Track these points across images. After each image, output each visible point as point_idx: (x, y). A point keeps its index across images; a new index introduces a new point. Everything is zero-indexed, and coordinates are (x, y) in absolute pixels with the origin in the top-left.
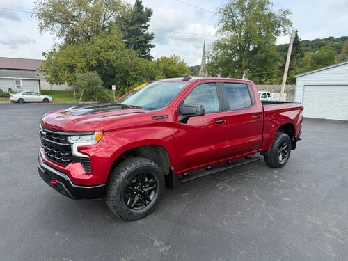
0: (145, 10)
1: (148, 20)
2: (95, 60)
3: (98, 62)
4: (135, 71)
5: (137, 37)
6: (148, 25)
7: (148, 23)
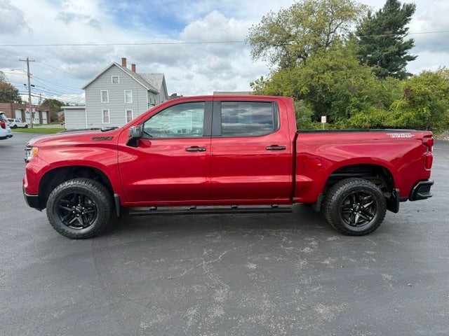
0: (401, 7)
1: (406, 21)
2: (307, 86)
3: (310, 89)
4: (360, 95)
5: (386, 49)
6: (407, 29)
7: (405, 26)
